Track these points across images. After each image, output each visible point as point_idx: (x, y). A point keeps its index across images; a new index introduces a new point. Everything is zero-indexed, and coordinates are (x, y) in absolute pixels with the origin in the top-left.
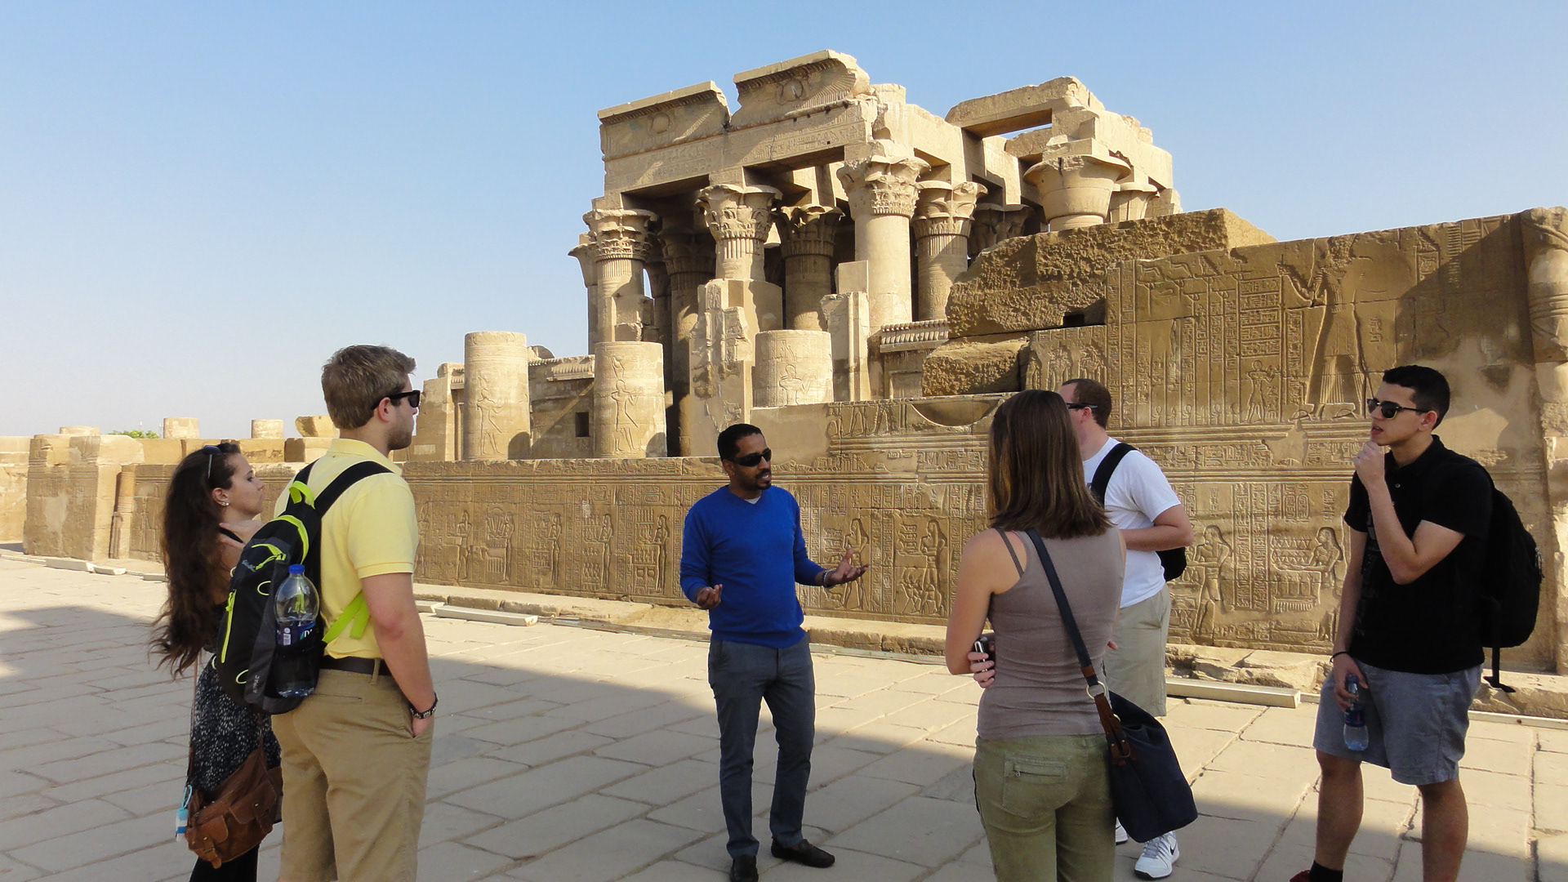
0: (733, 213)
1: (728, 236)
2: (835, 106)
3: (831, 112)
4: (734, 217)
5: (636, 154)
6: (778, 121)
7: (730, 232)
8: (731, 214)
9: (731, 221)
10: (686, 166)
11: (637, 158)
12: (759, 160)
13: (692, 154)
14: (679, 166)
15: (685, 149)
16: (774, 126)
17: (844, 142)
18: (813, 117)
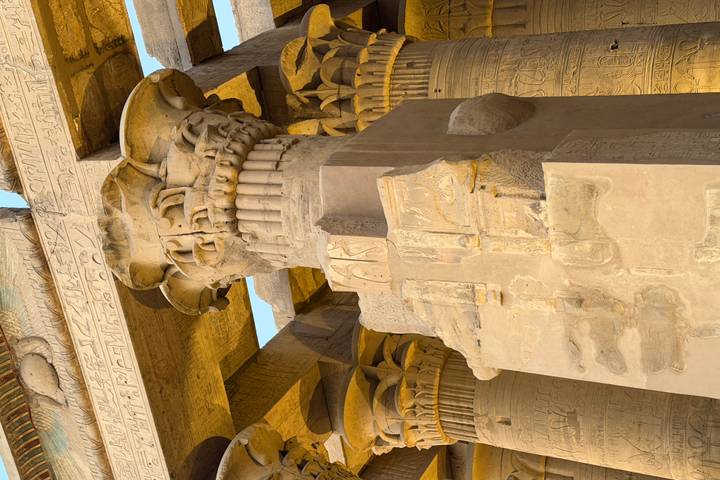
10: (103, 322)
11: (110, 450)
12: (57, 113)
13: (81, 303)
14: (107, 343)
15: (75, 321)
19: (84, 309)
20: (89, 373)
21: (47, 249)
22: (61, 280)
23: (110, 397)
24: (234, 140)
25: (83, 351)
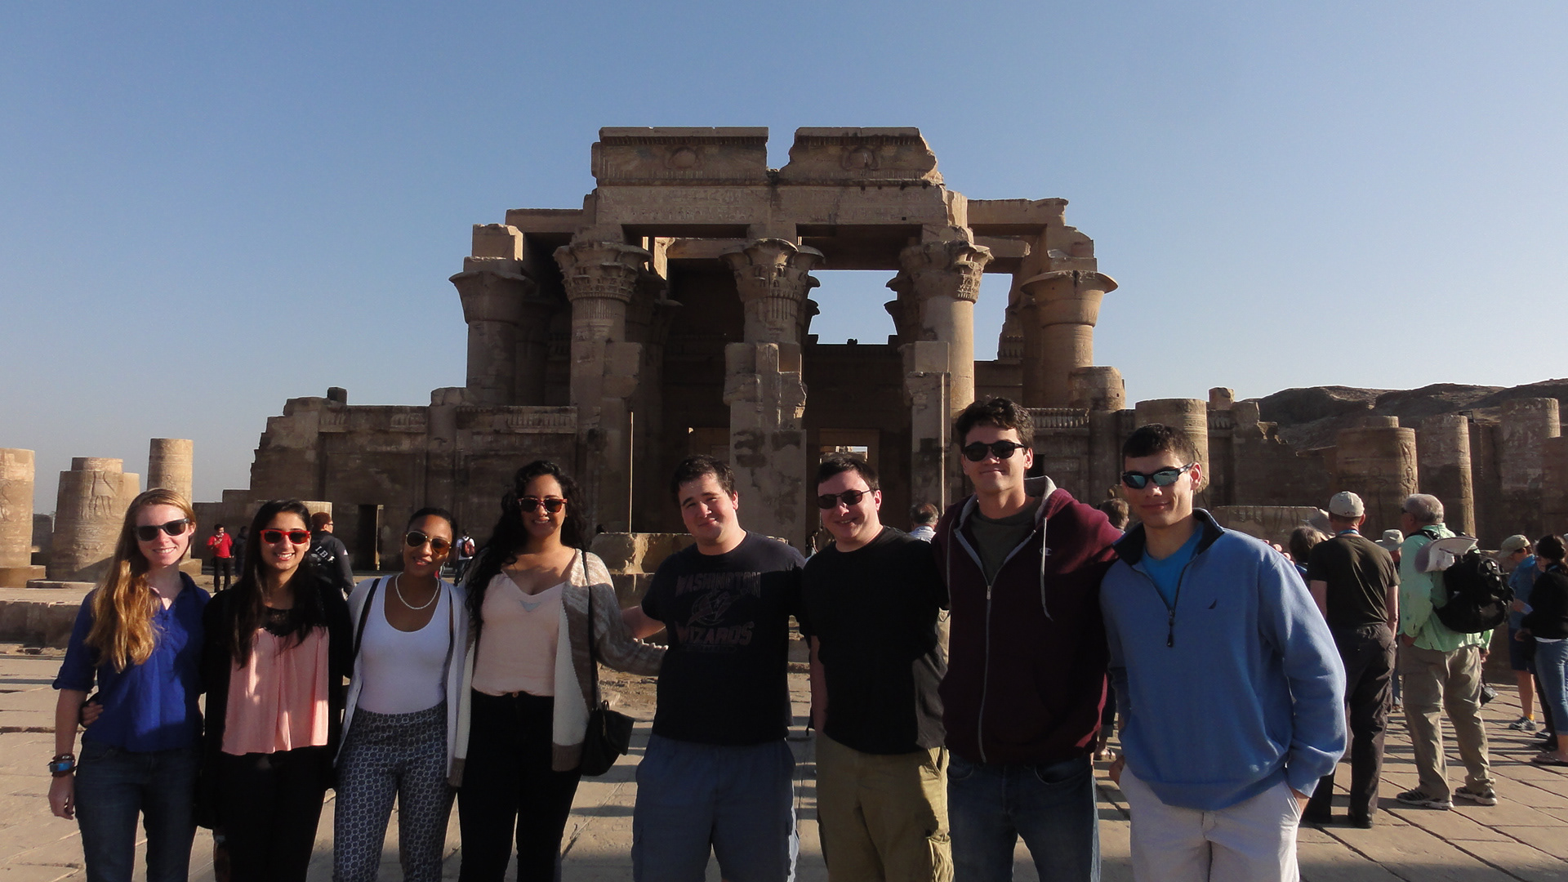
1: (776, 294)
2: (914, 184)
3: (907, 189)
4: (785, 276)
5: (648, 183)
6: (844, 184)
7: (779, 290)
8: (783, 272)
10: (719, 210)
11: (647, 189)
12: (816, 220)
13: (727, 199)
14: (708, 208)
15: (717, 192)
16: (837, 190)
17: (922, 221)
18: (885, 189)
19: (724, 200)
20: (692, 190)
21: (754, 188)
22: (739, 192)
23: (678, 200)
25: (700, 192)
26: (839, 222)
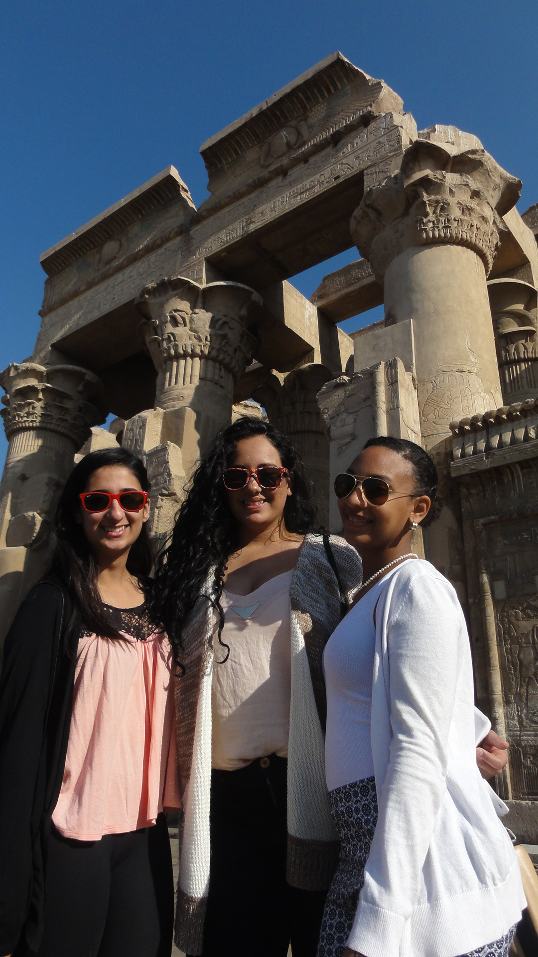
0: (184, 319)
1: (172, 352)
3: (342, 139)
4: (185, 325)
5: (76, 294)
6: (260, 184)
7: (176, 346)
8: (180, 319)
9: (180, 331)
10: (132, 287)
11: (77, 299)
12: (228, 242)
13: (141, 270)
14: (123, 290)
15: (134, 269)
16: (252, 196)
17: (363, 167)
18: (312, 160)
19: (138, 273)
20: (110, 281)
21: (167, 245)
22: (153, 257)
23: (99, 296)
24: (218, 350)
25: (120, 277)
26: (252, 228)
